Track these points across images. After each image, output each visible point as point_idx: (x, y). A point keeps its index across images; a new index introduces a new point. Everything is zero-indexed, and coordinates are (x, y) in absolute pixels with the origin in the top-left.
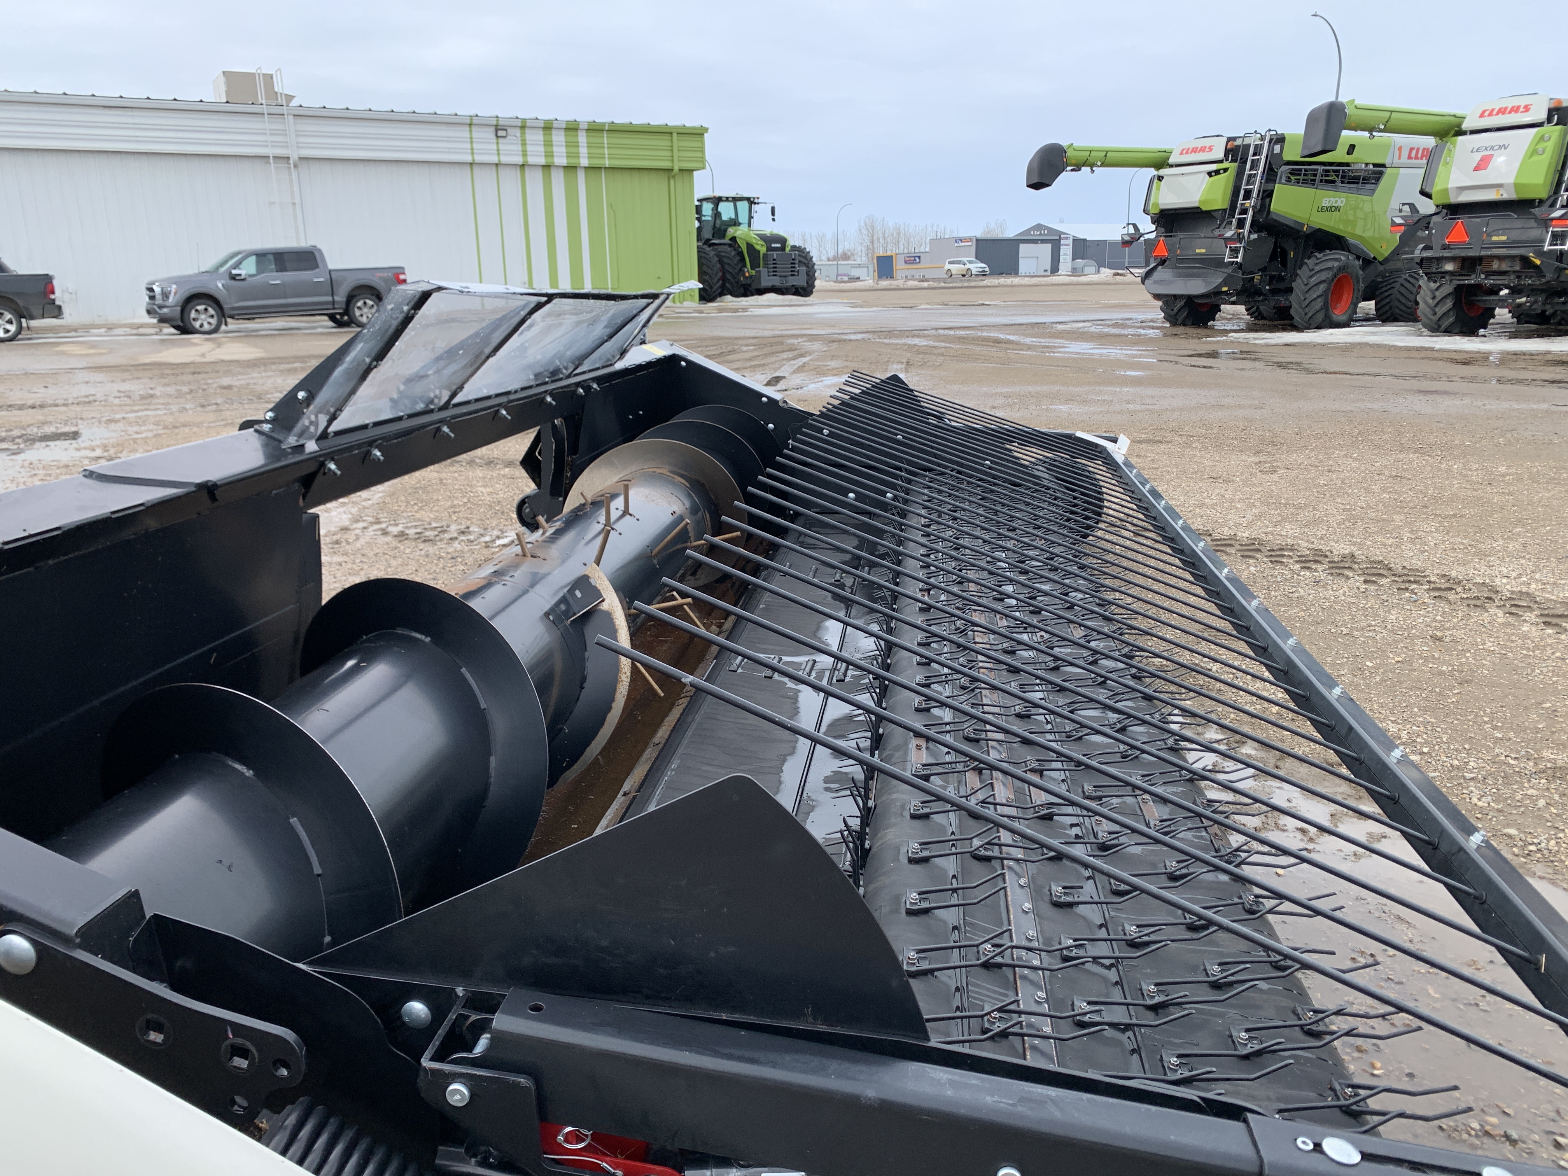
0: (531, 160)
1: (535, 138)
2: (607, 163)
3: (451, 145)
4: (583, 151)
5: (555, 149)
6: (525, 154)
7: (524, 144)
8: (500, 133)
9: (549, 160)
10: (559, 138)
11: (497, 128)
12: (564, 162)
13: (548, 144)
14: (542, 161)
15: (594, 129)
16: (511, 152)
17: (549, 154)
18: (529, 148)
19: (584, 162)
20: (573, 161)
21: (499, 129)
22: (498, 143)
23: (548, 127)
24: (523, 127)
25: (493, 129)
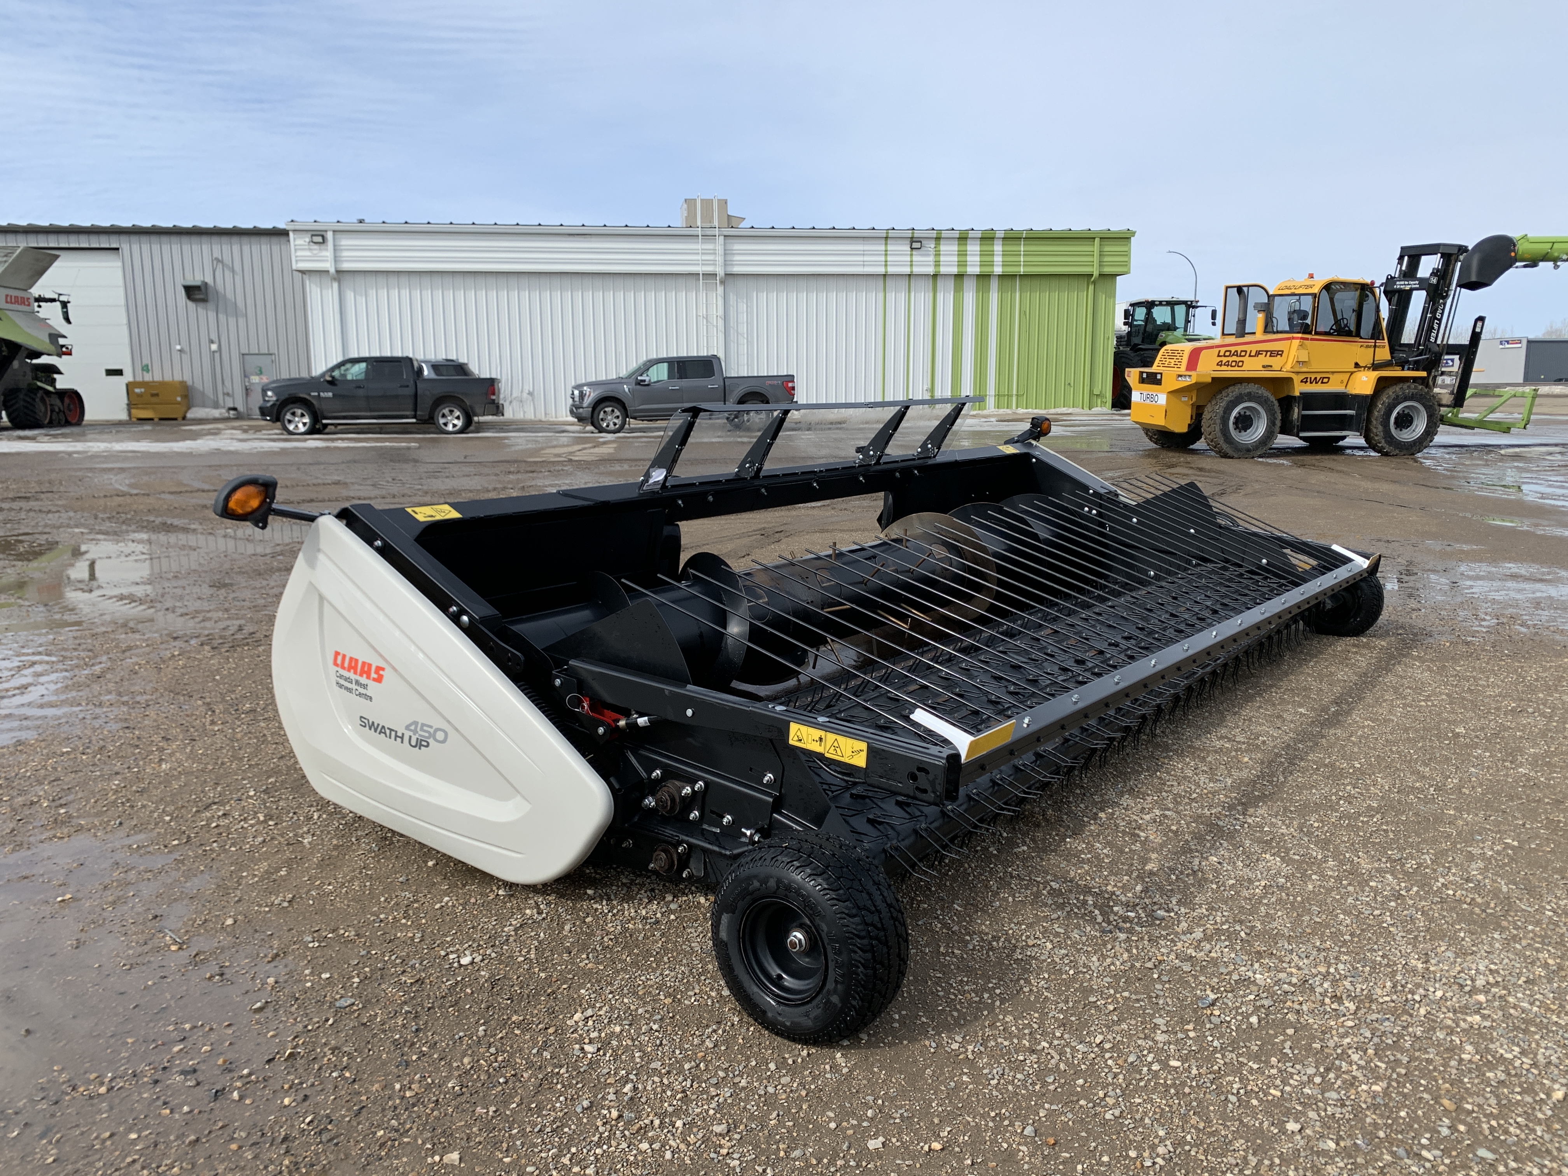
0: (943, 270)
1: (949, 249)
2: (1022, 270)
3: (866, 258)
4: (998, 259)
5: (969, 258)
6: (937, 264)
7: (938, 254)
8: (915, 245)
9: (962, 269)
10: (973, 248)
11: (913, 240)
12: (976, 270)
13: (962, 254)
14: (955, 270)
15: (1011, 238)
16: (924, 264)
17: (962, 264)
18: (942, 258)
19: (998, 270)
20: (986, 270)
21: (915, 242)
22: (911, 255)
23: (963, 238)
24: (938, 239)
25: (908, 242)
